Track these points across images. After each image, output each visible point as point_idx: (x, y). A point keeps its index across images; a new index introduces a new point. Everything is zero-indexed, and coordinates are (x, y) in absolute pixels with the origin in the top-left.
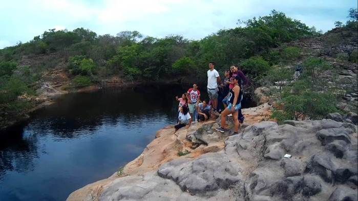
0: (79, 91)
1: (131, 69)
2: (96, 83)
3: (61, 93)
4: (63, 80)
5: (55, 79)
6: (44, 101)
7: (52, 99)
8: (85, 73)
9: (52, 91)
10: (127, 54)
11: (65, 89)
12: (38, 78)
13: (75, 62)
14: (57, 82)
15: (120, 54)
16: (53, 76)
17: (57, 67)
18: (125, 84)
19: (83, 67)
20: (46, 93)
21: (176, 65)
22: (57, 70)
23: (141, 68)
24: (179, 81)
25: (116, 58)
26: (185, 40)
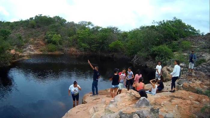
0: (50, 53)
1: (83, 44)
2: (61, 50)
3: (38, 53)
4: (42, 45)
5: (36, 44)
6: (24, 56)
7: (30, 56)
8: (54, 43)
9: (32, 51)
10: (82, 35)
11: (41, 51)
12: (26, 42)
13: (50, 35)
14: (37, 46)
15: (78, 34)
16: (36, 42)
17: (39, 37)
18: (79, 53)
19: (54, 39)
20: (28, 52)
21: (111, 45)
22: (39, 38)
23: (90, 44)
24: (113, 56)
25: (75, 36)
26: (119, 31)
